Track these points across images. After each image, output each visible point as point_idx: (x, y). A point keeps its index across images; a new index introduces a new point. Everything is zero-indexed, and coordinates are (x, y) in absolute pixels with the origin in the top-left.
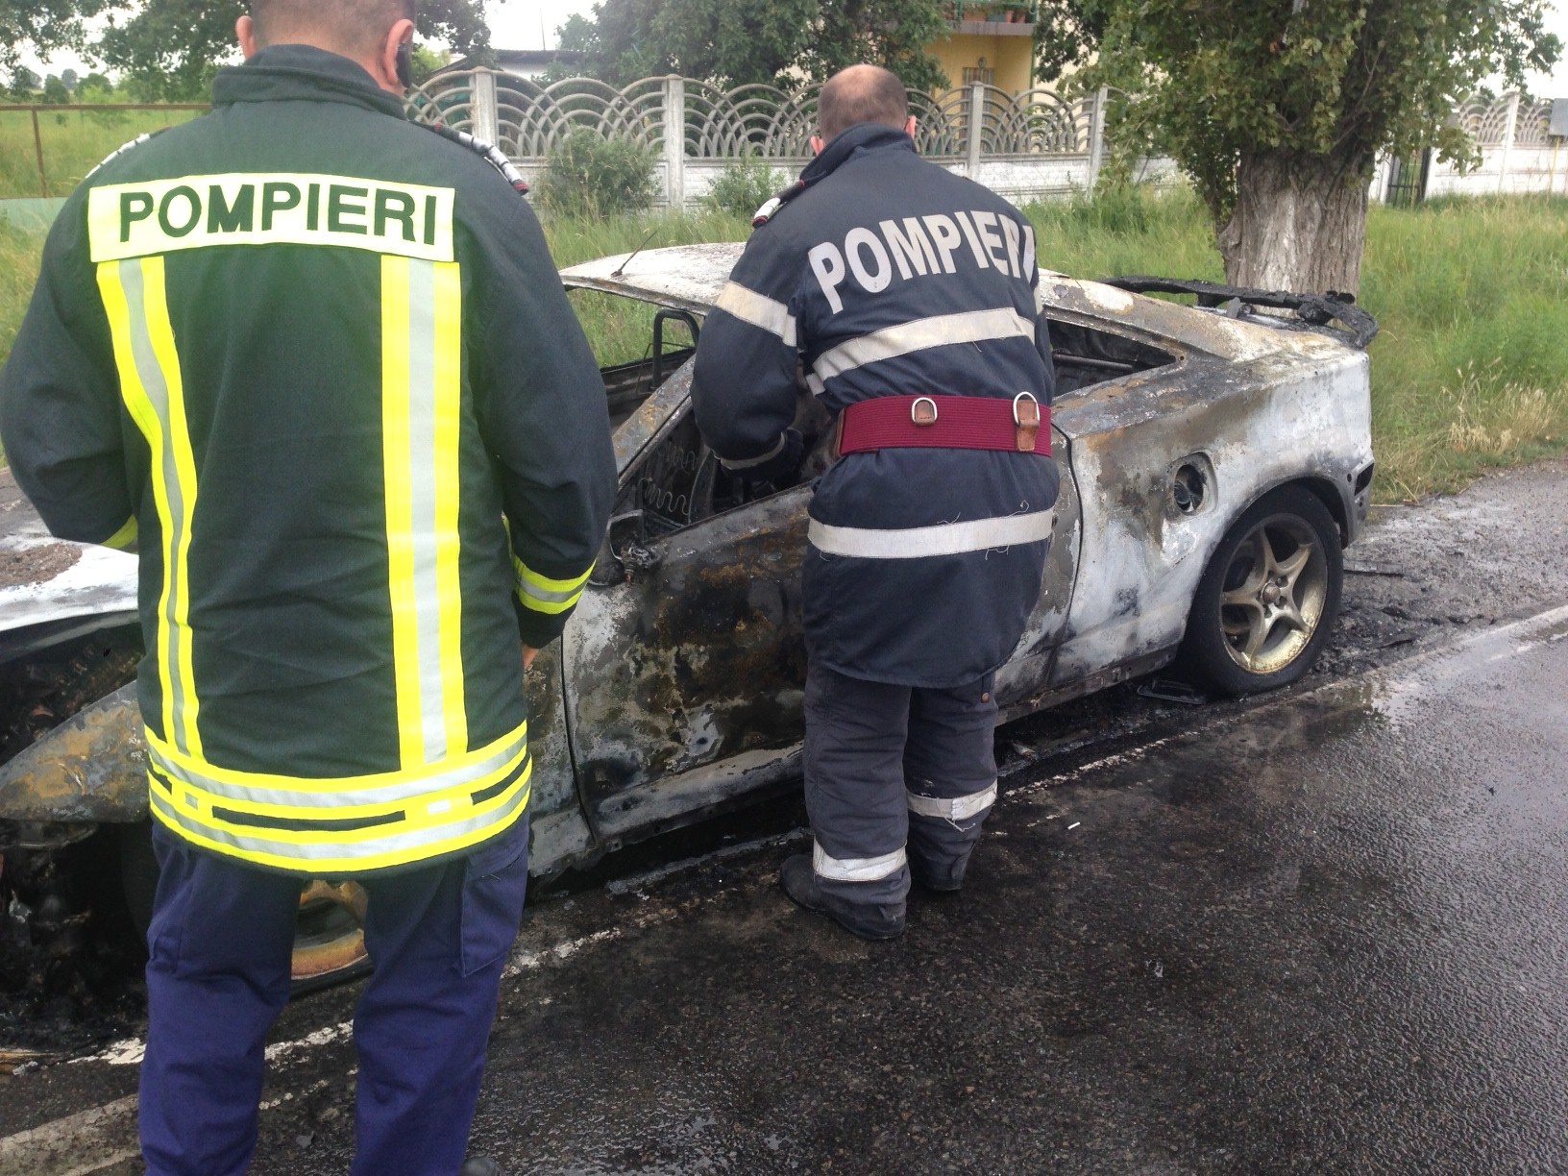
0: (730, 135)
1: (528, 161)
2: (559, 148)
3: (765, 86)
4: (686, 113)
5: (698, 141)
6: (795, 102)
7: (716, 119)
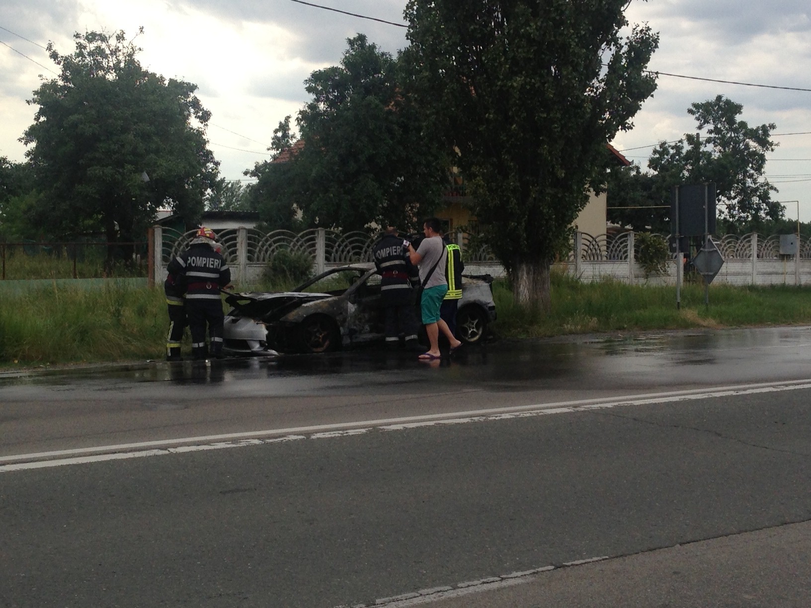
0: (345, 253)
1: (258, 264)
2: (272, 258)
3: (360, 232)
4: (326, 244)
5: (331, 255)
6: (374, 238)
7: (339, 246)
